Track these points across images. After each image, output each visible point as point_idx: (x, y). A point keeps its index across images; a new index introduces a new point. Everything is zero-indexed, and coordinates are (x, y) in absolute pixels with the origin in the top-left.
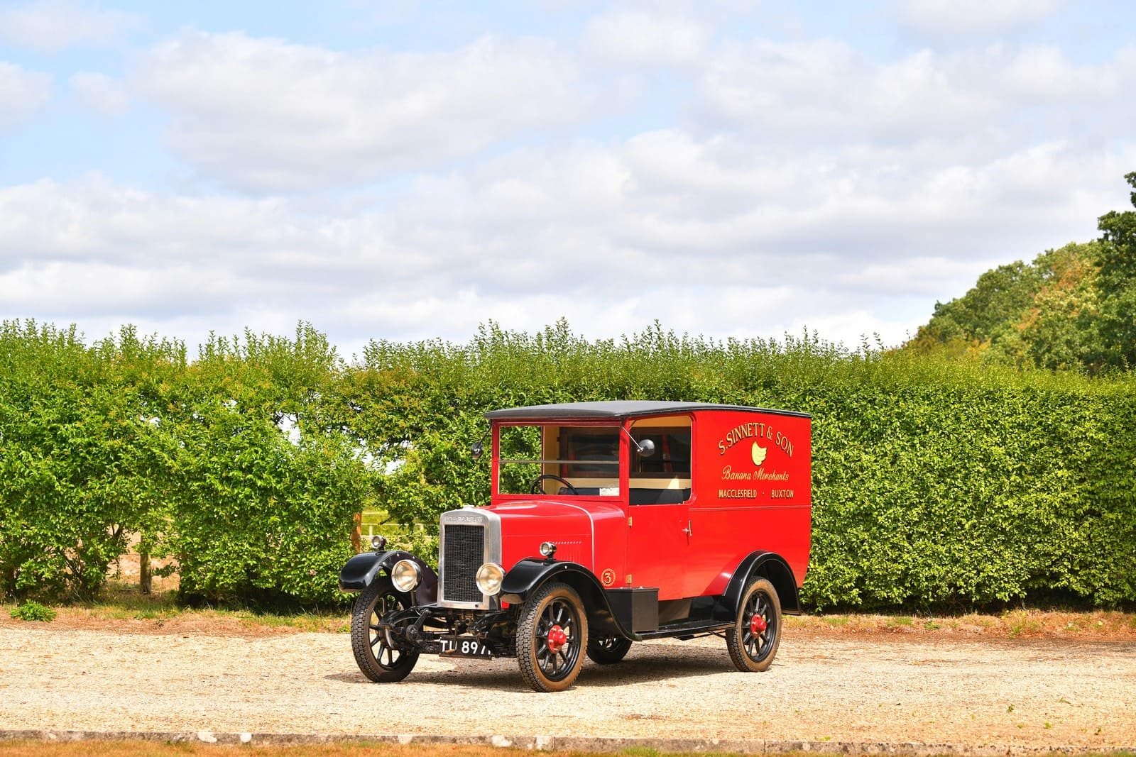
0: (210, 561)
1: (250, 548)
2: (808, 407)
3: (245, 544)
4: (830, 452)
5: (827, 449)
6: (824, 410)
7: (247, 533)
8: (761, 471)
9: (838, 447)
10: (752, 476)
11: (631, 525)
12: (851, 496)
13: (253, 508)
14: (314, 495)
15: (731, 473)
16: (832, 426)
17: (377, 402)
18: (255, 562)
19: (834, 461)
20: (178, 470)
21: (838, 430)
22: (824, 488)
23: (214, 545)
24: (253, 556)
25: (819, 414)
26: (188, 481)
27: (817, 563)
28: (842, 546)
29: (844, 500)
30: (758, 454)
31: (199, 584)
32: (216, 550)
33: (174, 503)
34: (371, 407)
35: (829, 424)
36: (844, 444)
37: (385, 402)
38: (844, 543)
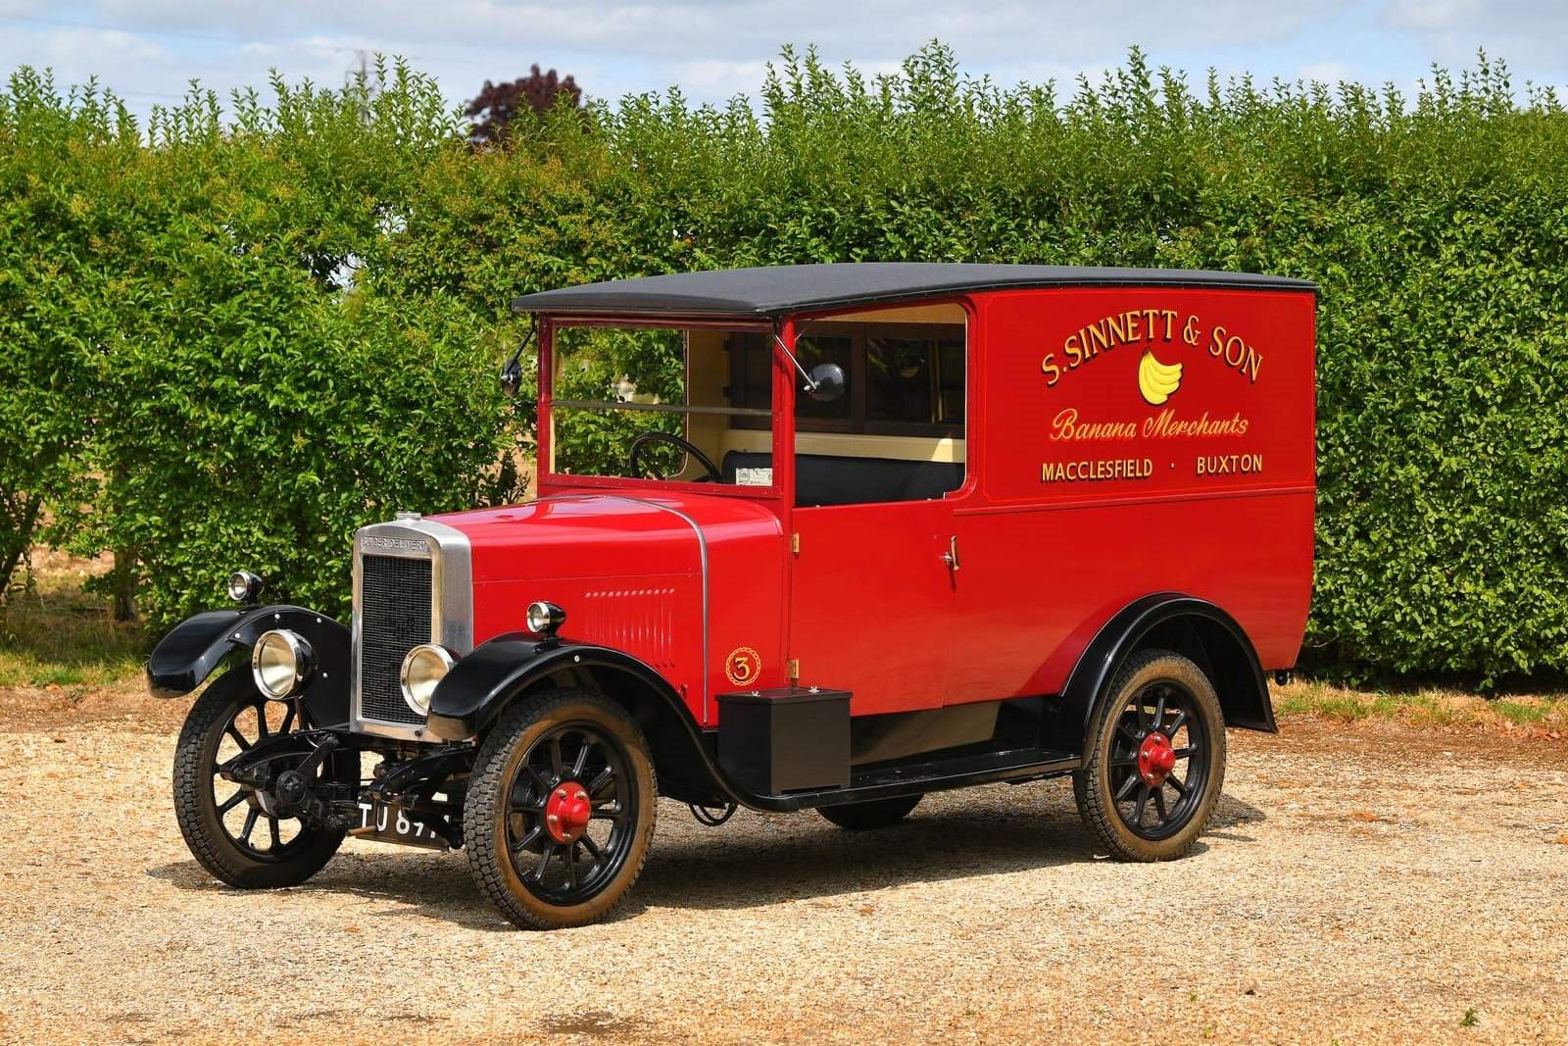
1: (265, 539)
2: (1460, 237)
3: (254, 530)
4: (1509, 338)
5: (1502, 329)
6: (1494, 242)
7: (257, 506)
8: (1165, 417)
9: (1528, 326)
10: (1138, 430)
11: (797, 551)
12: (1554, 433)
13: (263, 454)
14: (390, 427)
15: (1076, 425)
16: (1512, 278)
17: (528, 230)
18: (277, 569)
19: (1518, 357)
20: (109, 377)
21: (1526, 287)
22: (1494, 415)
23: (194, 531)
25: (1484, 253)
26: (132, 399)
27: (1481, 582)
28: (1539, 546)
29: (1540, 444)
30: (1158, 380)
31: (169, 613)
32: (197, 543)
33: (108, 443)
34: (514, 240)
35: (1506, 275)
36: (1540, 319)
37: (542, 229)
38: (1541, 539)
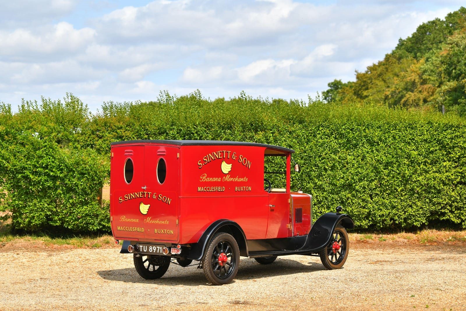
0: (28, 213)
1: (48, 206)
2: (320, 133)
3: (45, 204)
4: (332, 155)
5: (330, 153)
6: (328, 134)
7: (46, 198)
9: (335, 152)
12: (342, 176)
13: (49, 186)
14: (79, 179)
16: (332, 142)
17: (109, 133)
18: (50, 213)
19: (334, 159)
20: (11, 169)
21: (335, 144)
22: (329, 172)
23: (30, 205)
24: (49, 210)
25: (326, 137)
26: (16, 174)
29: (339, 178)
31: (22, 224)
32: (31, 208)
33: (9, 184)
34: (106, 136)
35: (331, 141)
36: (338, 151)
37: (113, 133)
